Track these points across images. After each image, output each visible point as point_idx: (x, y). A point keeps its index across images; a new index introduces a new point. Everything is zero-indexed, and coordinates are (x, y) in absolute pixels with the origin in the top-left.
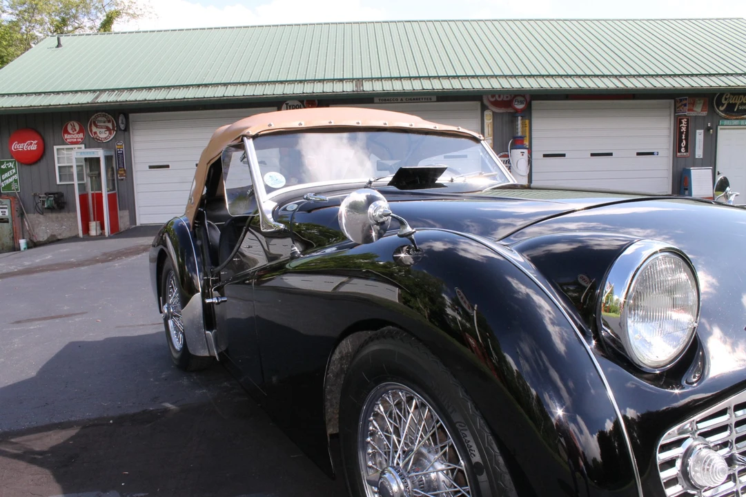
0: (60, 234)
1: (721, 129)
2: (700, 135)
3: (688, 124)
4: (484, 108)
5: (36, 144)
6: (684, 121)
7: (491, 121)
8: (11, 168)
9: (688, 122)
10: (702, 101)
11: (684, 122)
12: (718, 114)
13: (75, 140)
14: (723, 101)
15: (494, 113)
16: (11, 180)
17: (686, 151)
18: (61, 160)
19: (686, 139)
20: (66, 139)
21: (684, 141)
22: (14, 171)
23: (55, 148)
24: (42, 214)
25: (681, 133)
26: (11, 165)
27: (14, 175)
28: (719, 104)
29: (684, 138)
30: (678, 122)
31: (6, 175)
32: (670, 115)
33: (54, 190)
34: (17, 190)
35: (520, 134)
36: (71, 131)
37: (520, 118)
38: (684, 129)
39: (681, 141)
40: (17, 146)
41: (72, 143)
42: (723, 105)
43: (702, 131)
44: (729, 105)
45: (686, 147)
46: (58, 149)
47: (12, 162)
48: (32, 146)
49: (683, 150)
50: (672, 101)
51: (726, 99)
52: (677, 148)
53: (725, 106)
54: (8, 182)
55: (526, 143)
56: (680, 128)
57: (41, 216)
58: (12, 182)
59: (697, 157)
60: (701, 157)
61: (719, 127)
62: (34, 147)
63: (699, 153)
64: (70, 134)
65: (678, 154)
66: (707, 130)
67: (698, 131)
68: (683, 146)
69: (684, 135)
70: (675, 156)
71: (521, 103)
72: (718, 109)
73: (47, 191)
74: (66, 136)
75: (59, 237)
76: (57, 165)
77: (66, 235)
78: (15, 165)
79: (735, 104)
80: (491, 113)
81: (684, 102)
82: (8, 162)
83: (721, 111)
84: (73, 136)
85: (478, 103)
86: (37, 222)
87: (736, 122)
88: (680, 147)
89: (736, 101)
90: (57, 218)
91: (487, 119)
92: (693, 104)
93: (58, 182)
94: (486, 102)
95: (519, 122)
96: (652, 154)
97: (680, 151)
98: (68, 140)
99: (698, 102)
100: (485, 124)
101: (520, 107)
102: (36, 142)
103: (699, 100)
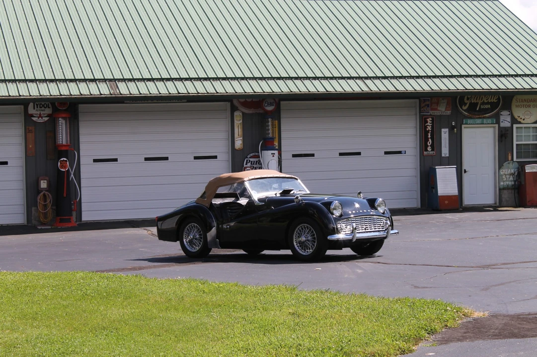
1: (465, 127)
2: (445, 134)
3: (433, 123)
4: (234, 109)
6: (429, 120)
7: (241, 121)
9: (433, 121)
10: (445, 101)
11: (429, 122)
12: (461, 113)
14: (466, 101)
15: (243, 113)
17: (433, 150)
19: (432, 138)
21: (430, 140)
25: (427, 132)
28: (462, 103)
29: (429, 137)
30: (423, 121)
32: (416, 114)
35: (270, 135)
37: (270, 120)
38: (429, 128)
39: (427, 140)
42: (465, 104)
43: (447, 130)
44: (471, 103)
45: (432, 146)
49: (429, 149)
50: (417, 101)
51: (468, 99)
52: (423, 147)
53: (468, 105)
55: (276, 144)
56: (426, 127)
59: (443, 155)
60: (448, 155)
61: (463, 126)
63: (445, 152)
65: (425, 153)
66: (451, 129)
67: (443, 130)
68: (429, 145)
69: (429, 134)
70: (421, 154)
71: (271, 104)
72: (462, 108)
79: (477, 104)
80: (241, 114)
81: (427, 103)
83: (464, 110)
85: (229, 104)
87: (479, 121)
88: (427, 146)
89: (478, 101)
91: (237, 120)
92: (438, 104)
94: (235, 102)
95: (270, 123)
96: (400, 152)
97: (426, 150)
99: (442, 101)
100: (235, 124)
101: (270, 108)
103: (443, 100)
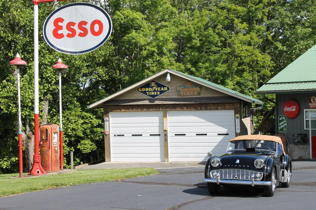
0: (304, 157)
5: (295, 108)
8: (284, 120)
13: (314, 106)
16: (283, 126)
18: (307, 117)
20: (310, 106)
22: (285, 121)
23: (305, 110)
24: (296, 145)
26: (284, 118)
27: (285, 123)
31: (282, 123)
33: (303, 132)
34: (286, 131)
36: (312, 102)
40: (287, 109)
41: (313, 108)
46: (306, 111)
47: (284, 116)
48: (293, 109)
54: (282, 127)
57: (296, 146)
58: (284, 127)
62: (294, 110)
64: (312, 103)
73: (299, 133)
74: (310, 104)
75: (304, 158)
76: (305, 119)
77: (307, 157)
78: (286, 118)
82: (282, 117)
84: (314, 104)
86: (294, 149)
90: (303, 148)
93: (305, 129)
98: (311, 106)
102: (295, 107)
